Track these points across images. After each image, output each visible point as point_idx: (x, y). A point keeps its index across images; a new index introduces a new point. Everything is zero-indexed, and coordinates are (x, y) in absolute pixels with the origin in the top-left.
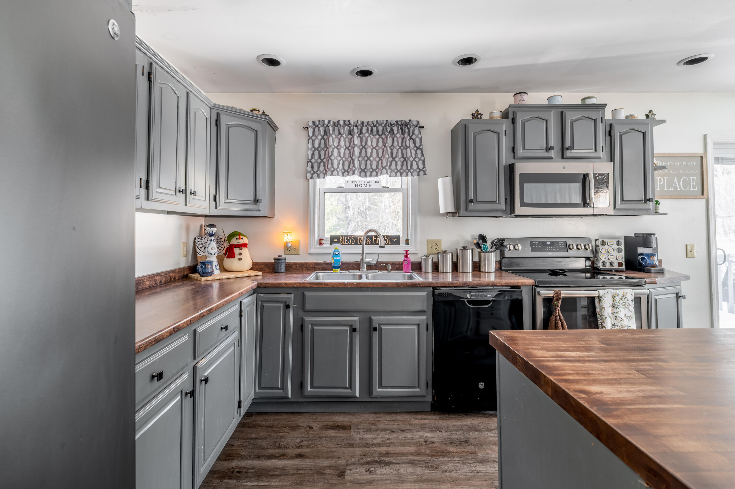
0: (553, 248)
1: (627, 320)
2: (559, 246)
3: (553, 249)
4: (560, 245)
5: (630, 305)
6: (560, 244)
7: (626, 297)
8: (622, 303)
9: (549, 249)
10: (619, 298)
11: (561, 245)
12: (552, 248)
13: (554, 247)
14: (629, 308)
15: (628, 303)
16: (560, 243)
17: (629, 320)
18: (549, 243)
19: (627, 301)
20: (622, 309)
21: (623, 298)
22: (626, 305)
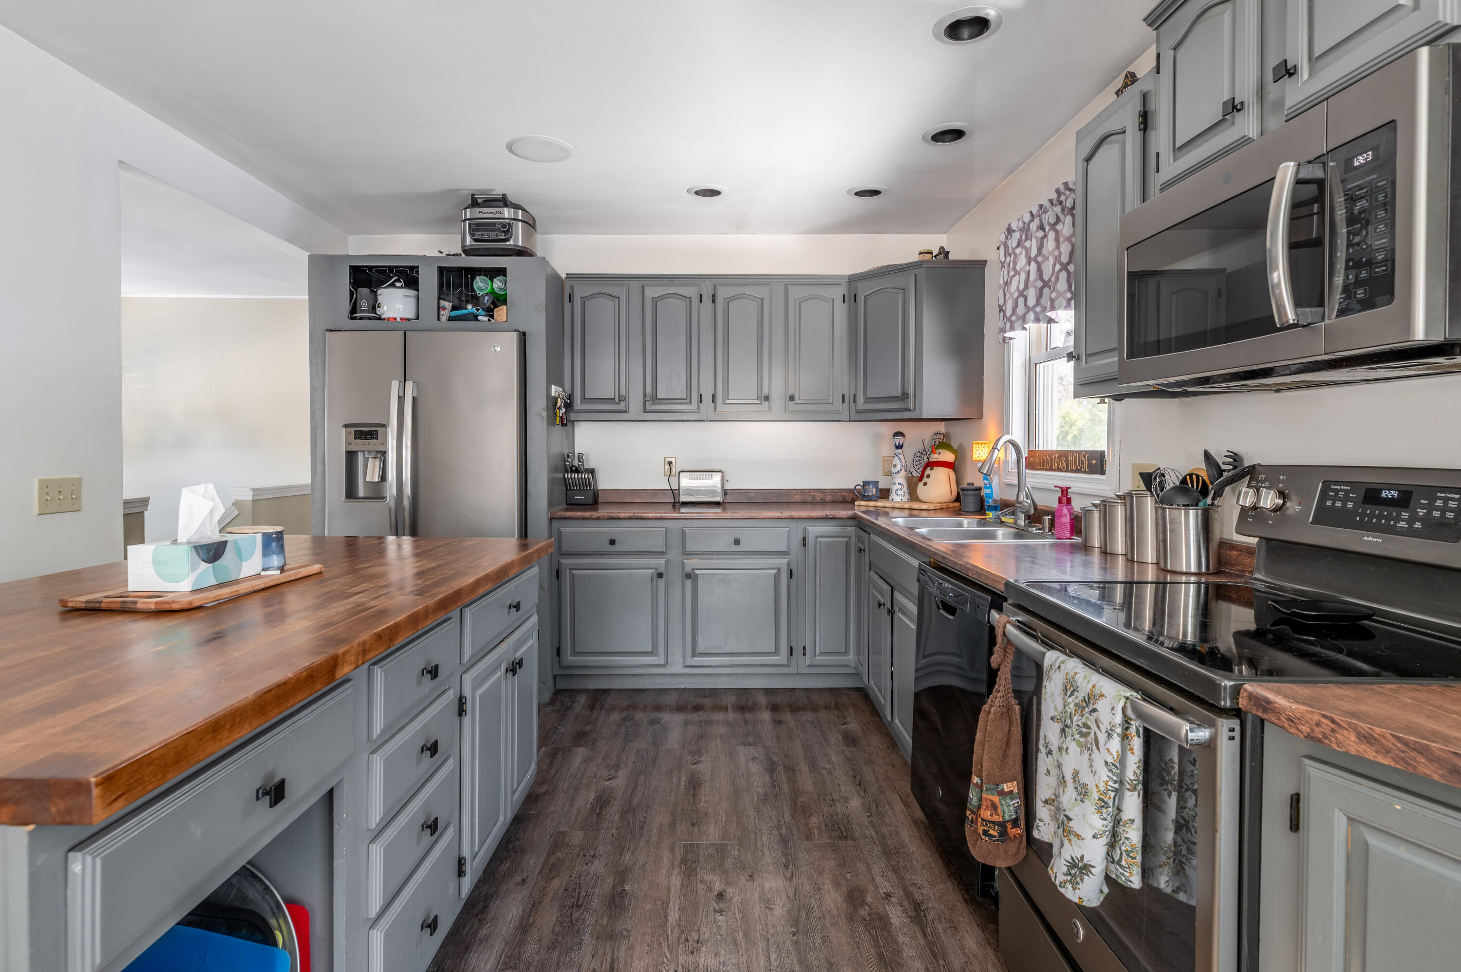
0: (1398, 519)
1: (1074, 794)
2: (1431, 507)
3: (1395, 523)
4: (1437, 509)
5: (1098, 748)
6: (1439, 503)
7: (1094, 710)
8: (1080, 723)
9: (1379, 521)
10: (1077, 701)
11: (1444, 510)
12: (1393, 518)
13: (1405, 515)
14: (1093, 756)
15: (1095, 733)
16: (1440, 498)
17: (1079, 798)
18: (1395, 494)
19: (1094, 728)
20: (1074, 744)
21: (1087, 710)
22: (1089, 739)
